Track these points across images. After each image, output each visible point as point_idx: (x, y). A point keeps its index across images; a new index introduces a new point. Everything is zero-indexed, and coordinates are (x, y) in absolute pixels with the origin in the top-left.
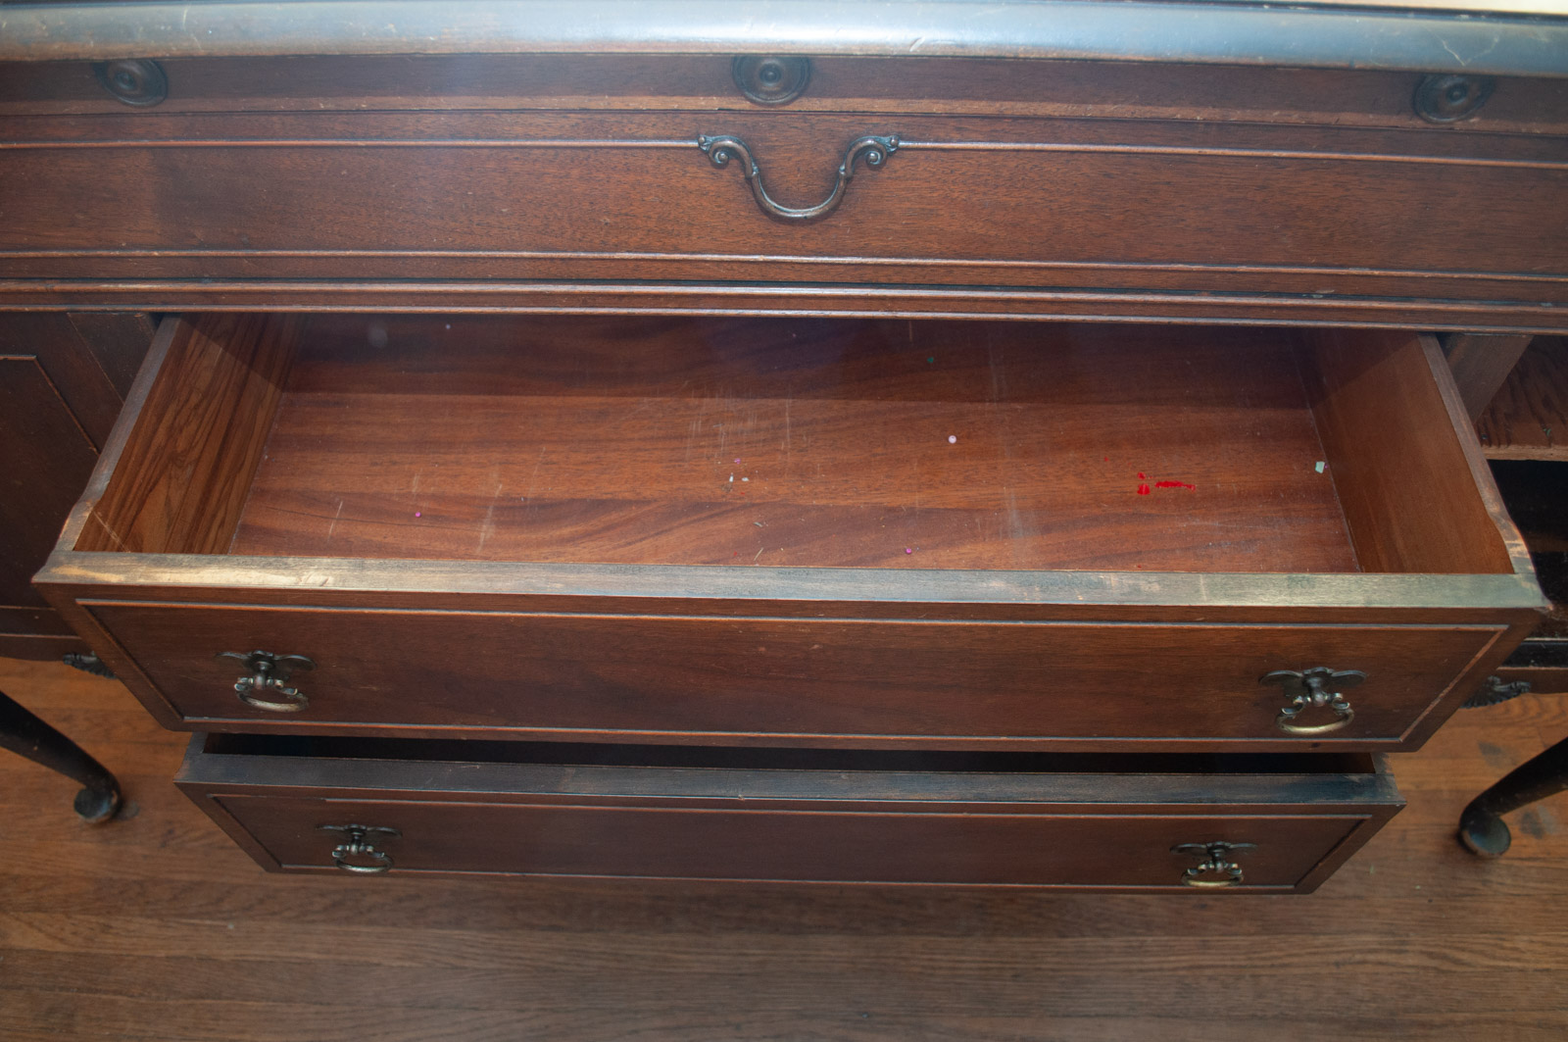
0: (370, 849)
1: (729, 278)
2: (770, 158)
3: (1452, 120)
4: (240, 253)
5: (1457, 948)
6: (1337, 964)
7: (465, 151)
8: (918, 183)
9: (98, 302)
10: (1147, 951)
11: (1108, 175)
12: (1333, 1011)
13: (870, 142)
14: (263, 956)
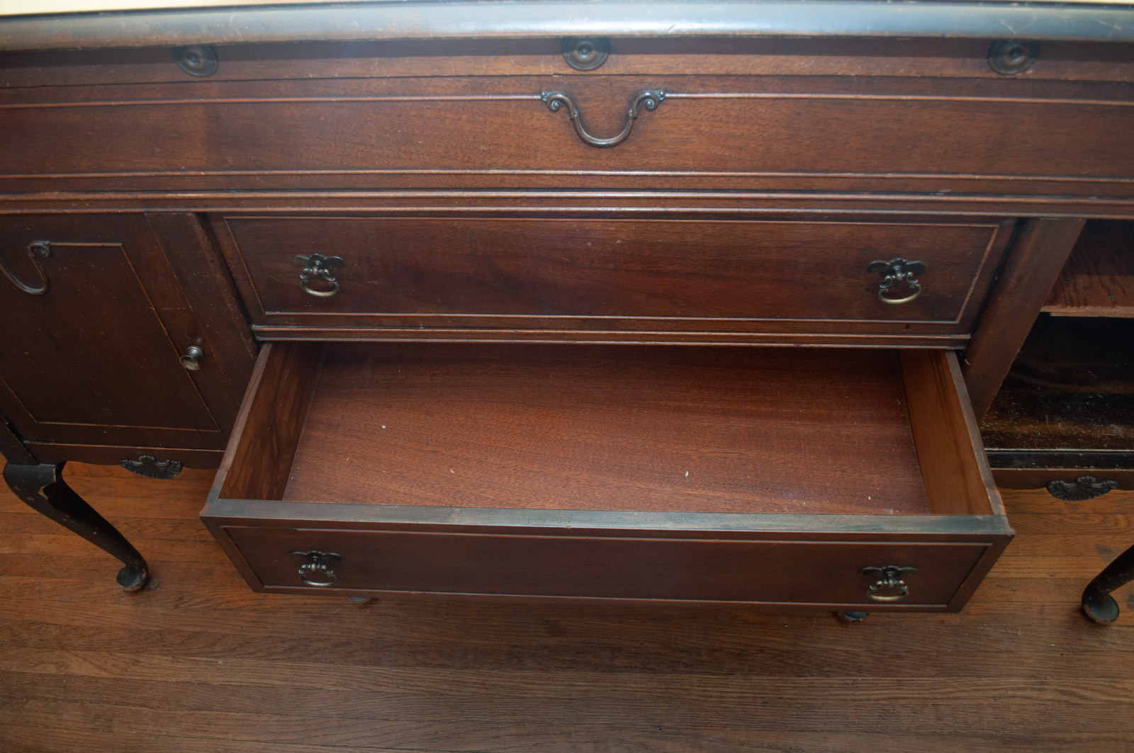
0: (324, 567)
1: (561, 186)
2: (586, 106)
3: (1014, 72)
4: (255, 173)
5: (1082, 688)
6: (995, 698)
7: (397, 103)
8: (678, 121)
9: (164, 206)
10: (858, 687)
11: (798, 114)
12: (991, 730)
13: (647, 94)
14: (243, 682)
